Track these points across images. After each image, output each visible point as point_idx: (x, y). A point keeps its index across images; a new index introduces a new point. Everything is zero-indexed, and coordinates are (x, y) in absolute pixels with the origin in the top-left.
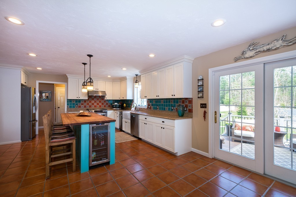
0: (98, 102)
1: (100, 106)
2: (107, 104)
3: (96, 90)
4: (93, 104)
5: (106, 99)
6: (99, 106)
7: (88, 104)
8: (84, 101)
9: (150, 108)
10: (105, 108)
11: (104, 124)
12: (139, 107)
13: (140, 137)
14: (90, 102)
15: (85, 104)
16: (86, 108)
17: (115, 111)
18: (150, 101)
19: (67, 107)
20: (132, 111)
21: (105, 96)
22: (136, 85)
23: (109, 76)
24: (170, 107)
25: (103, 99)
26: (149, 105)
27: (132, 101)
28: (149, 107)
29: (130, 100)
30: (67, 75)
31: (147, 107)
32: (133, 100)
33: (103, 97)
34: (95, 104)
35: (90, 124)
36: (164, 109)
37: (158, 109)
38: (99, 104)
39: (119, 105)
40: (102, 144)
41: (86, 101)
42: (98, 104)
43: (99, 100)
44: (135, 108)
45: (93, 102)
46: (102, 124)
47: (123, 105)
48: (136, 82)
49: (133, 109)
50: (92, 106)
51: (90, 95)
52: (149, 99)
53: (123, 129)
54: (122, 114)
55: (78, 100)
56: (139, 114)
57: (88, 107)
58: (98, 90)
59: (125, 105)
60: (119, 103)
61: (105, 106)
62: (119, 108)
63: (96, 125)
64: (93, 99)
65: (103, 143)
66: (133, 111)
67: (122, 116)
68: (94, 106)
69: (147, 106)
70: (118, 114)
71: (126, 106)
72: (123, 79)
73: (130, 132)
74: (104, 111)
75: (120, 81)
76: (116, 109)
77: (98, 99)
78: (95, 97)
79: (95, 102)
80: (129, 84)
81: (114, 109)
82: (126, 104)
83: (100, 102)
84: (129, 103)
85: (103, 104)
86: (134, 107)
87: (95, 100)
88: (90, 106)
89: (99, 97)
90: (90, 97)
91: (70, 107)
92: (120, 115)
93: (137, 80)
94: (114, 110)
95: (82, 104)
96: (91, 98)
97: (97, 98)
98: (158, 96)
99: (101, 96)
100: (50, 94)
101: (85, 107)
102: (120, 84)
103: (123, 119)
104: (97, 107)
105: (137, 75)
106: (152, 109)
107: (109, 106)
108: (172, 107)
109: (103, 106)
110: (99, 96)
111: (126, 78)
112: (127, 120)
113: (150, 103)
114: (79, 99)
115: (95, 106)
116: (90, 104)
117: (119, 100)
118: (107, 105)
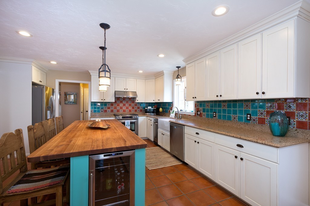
0: (127, 105)
1: (130, 111)
2: (138, 108)
3: (125, 90)
4: (121, 108)
5: (137, 102)
6: (128, 110)
7: (115, 108)
8: (111, 104)
9: (200, 115)
10: (136, 114)
11: (122, 153)
12: (181, 113)
13: (186, 161)
14: (118, 105)
15: (112, 108)
16: (112, 113)
17: (148, 118)
18: (199, 104)
19: (91, 111)
20: (171, 118)
21: (136, 98)
22: (178, 82)
23: (141, 72)
24: (244, 116)
25: (134, 101)
26: (197, 110)
27: (170, 104)
28: (198, 114)
29: (168, 103)
30: (90, 71)
31: (195, 114)
32: (172, 103)
33: (133, 99)
34: (124, 108)
35: (89, 155)
36: (229, 118)
37: (215, 117)
38: (129, 108)
39: (154, 110)
40: (119, 191)
41: (113, 104)
42: (127, 108)
43: (129, 103)
44: (176, 114)
45: (121, 105)
46: (117, 154)
47: (158, 109)
48: (178, 78)
49: (172, 115)
50: (120, 110)
51: (117, 96)
52: (198, 102)
53: (159, 143)
54: (158, 123)
55: (104, 103)
56: (184, 125)
57: (115, 111)
58: (127, 91)
59: (161, 109)
60: (154, 107)
61: (136, 111)
62: (153, 113)
63: (105, 156)
64: (121, 102)
65: (123, 187)
66: (173, 118)
67: (158, 124)
68: (122, 110)
69: (194, 112)
70: (153, 121)
71: (163, 110)
72: (159, 75)
73: (168, 149)
74: (134, 117)
75: (154, 78)
76: (149, 114)
77: (127, 102)
78: (124, 99)
79: (124, 105)
80: (167, 80)
81: (148, 114)
82: (163, 109)
83: (130, 105)
84: (167, 106)
85: (133, 108)
86: (174, 113)
87: (124, 102)
88: (118, 111)
89: (128, 100)
90: (117, 99)
91: (95, 111)
92: (154, 122)
93: (178, 75)
94: (147, 116)
95: (109, 108)
96: (119, 100)
97: (126, 100)
98: (221, 96)
99: (131, 98)
100: (76, 96)
101: (112, 111)
102: (154, 81)
103: (159, 129)
104: (126, 112)
105: (178, 67)
106: (204, 117)
107: (141, 111)
108: (249, 116)
109: (134, 110)
110: (129, 98)
111: (163, 73)
112: (164, 132)
113: (201, 107)
114: (104, 101)
115: (124, 111)
116: (118, 108)
117: (154, 103)
118: (139, 110)
